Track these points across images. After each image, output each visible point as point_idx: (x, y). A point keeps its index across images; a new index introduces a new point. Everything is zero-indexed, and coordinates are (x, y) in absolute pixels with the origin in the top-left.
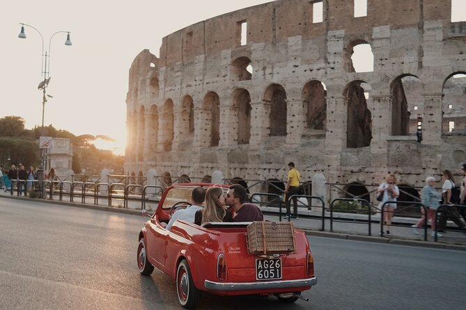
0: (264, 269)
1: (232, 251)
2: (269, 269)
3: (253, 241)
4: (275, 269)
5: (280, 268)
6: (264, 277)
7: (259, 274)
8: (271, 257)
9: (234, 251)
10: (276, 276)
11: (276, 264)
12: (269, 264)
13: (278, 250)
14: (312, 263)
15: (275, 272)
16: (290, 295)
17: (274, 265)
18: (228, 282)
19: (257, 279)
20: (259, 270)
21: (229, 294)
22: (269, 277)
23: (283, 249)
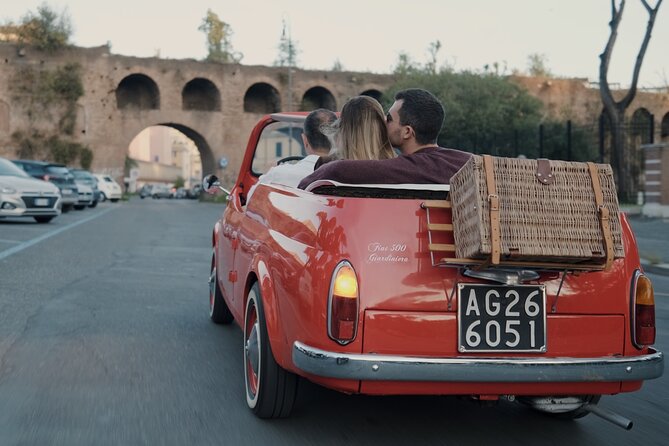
0: (485, 318)
1: (380, 254)
2: (502, 318)
3: (470, 223)
4: (524, 318)
5: (539, 319)
6: (483, 345)
7: (470, 333)
8: (511, 280)
9: (385, 254)
10: (525, 343)
11: (528, 303)
12: (504, 303)
13: (556, 252)
14: (652, 308)
15: (524, 329)
16: (570, 404)
17: (519, 307)
18: (362, 352)
19: (462, 349)
20: (467, 321)
21: (366, 390)
22: (502, 345)
23: (576, 253)
